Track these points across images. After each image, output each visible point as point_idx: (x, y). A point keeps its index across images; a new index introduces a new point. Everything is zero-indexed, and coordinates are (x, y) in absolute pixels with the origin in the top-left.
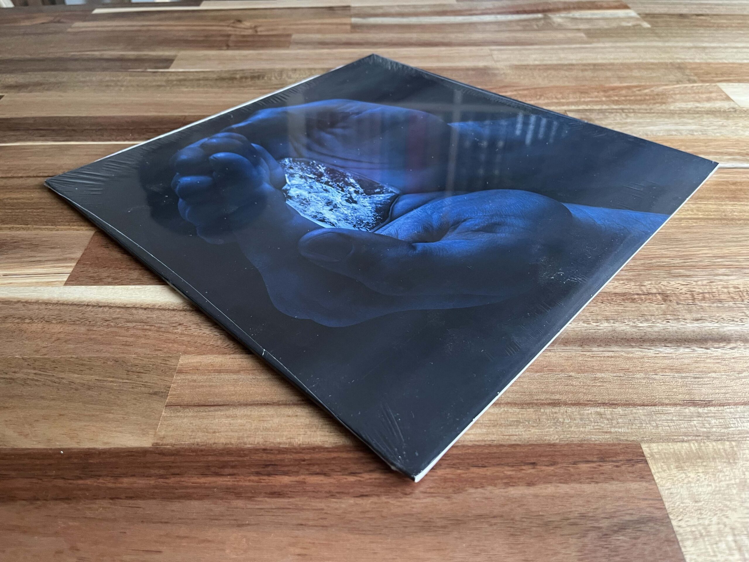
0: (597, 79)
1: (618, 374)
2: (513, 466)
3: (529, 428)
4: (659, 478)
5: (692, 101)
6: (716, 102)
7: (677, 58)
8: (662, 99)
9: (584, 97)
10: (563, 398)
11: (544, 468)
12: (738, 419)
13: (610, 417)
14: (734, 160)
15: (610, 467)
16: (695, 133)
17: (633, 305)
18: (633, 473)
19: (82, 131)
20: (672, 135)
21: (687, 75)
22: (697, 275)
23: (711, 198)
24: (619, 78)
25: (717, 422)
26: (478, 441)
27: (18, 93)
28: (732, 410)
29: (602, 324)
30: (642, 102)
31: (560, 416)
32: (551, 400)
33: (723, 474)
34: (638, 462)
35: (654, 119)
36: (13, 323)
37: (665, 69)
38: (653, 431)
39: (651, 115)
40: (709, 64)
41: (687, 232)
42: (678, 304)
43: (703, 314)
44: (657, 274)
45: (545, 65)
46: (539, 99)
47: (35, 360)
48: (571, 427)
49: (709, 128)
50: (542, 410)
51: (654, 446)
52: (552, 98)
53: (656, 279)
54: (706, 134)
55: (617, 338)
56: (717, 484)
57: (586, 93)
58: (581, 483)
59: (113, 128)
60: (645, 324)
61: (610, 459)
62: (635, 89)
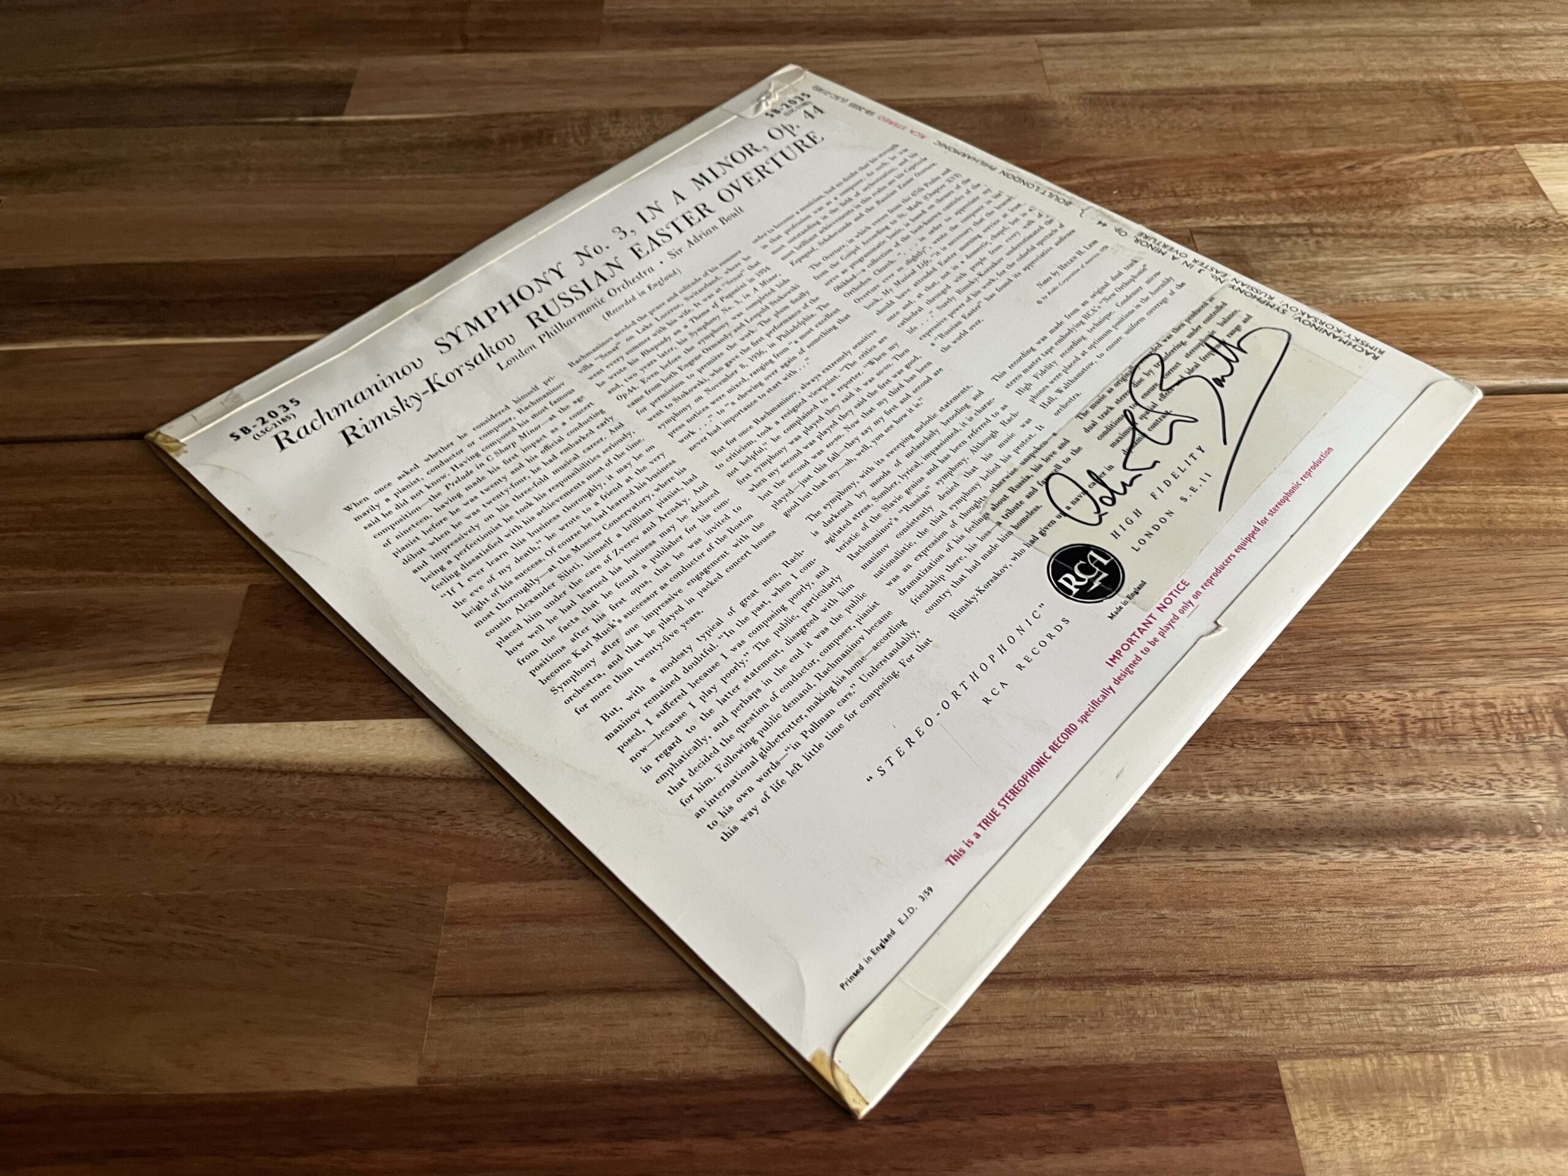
0: (1264, 135)
1: (1248, 911)
2: (1051, 1113)
3: (1083, 1031)
4: (1302, 1132)
6: (1511, 200)
7: (1441, 69)
9: (1233, 190)
10: (1148, 965)
11: (1105, 1115)
12: (1456, 1007)
13: (1228, 1005)
14: (1527, 368)
15: (1221, 1111)
16: (1455, 294)
17: (1291, 751)
18: (1258, 1122)
21: (1456, 121)
22: (1415, 676)
23: (1465, 476)
24: (1312, 129)
25: (1417, 1013)
26: (993, 1061)
28: (1448, 987)
29: (1227, 796)
30: (1353, 204)
31: (1140, 1004)
32: (1125, 969)
33: (1415, 1121)
34: (1270, 1099)
37: (1412, 101)
38: (1302, 1033)
39: (1369, 243)
40: (1504, 85)
41: (1410, 568)
42: (1374, 745)
43: (1418, 771)
44: (1341, 673)
45: (1155, 92)
48: (1157, 1028)
49: (1484, 279)
50: (1108, 993)
51: (1301, 1065)
53: (1338, 686)
54: (1478, 295)
55: (1254, 829)
56: (1403, 1143)
57: (1239, 176)
58: (1167, 1144)
60: (1308, 796)
61: (1222, 1094)
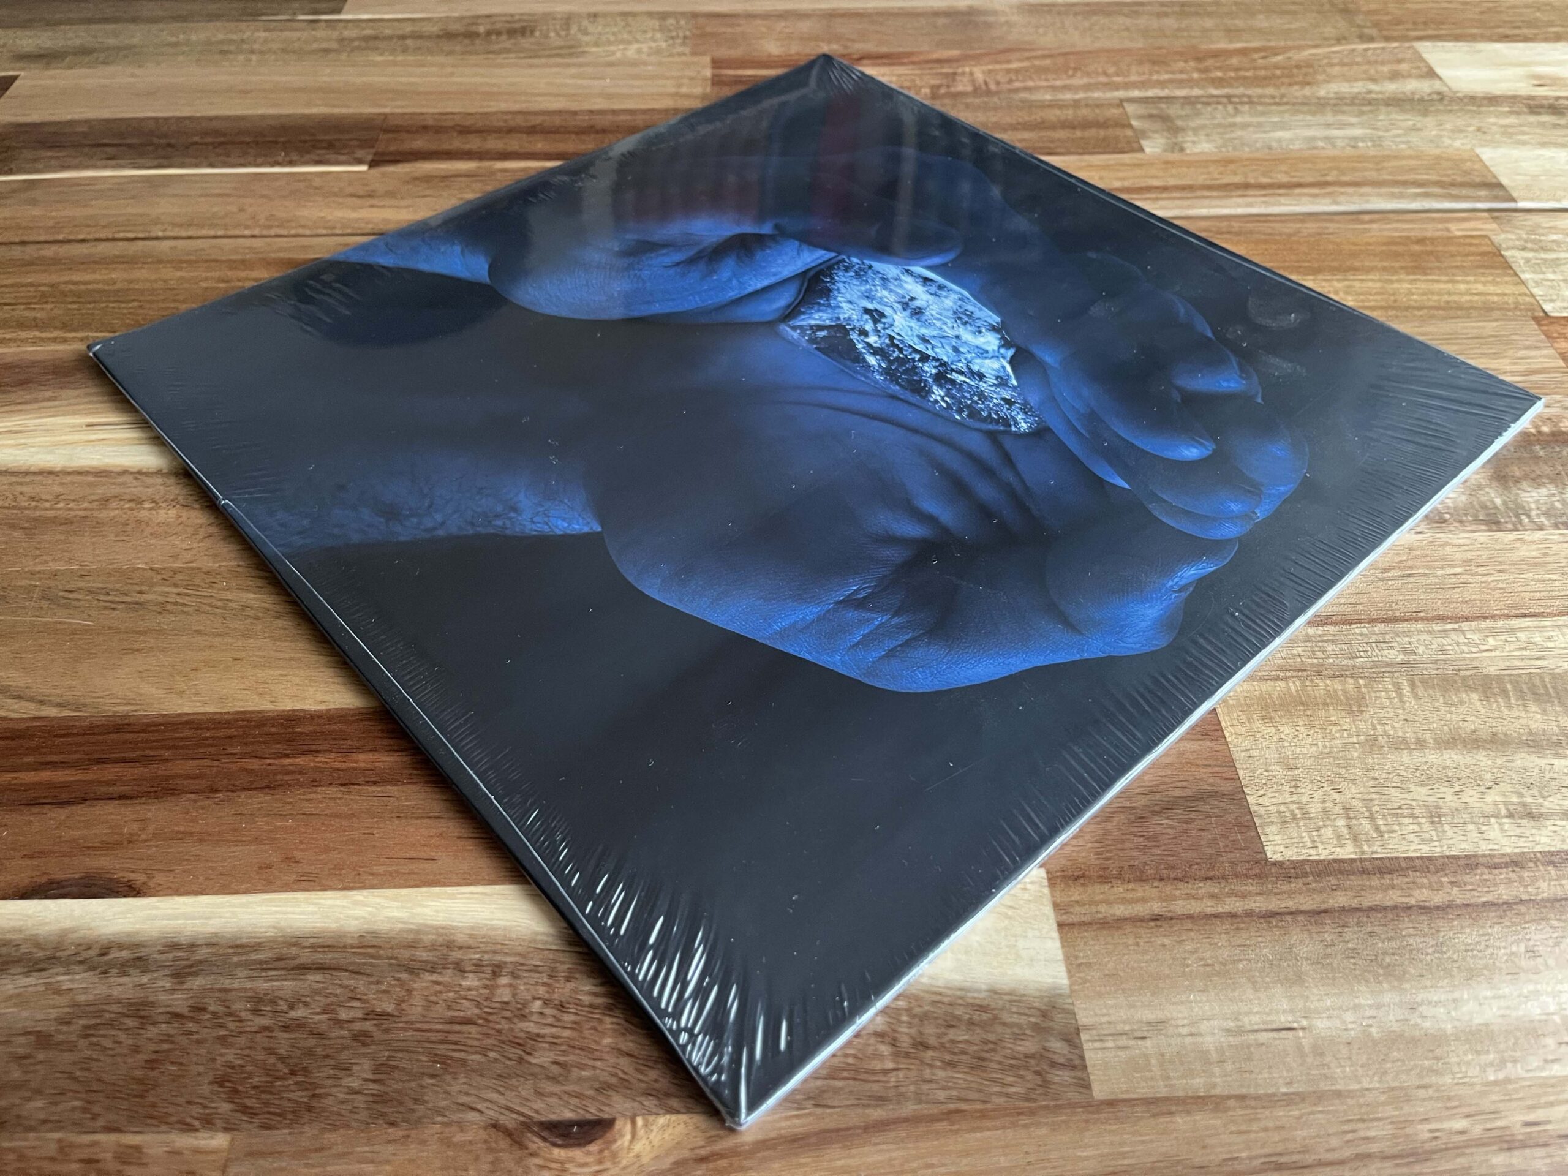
5: (1363, 79)
8: (1306, 75)
19: (187, 148)
20: (1315, 148)
27: (47, 69)
35: (1287, 117)
36: (122, 509)
46: (1073, 76)
47: (175, 572)
52: (1098, 74)
59: (247, 139)
62: (1256, 56)
